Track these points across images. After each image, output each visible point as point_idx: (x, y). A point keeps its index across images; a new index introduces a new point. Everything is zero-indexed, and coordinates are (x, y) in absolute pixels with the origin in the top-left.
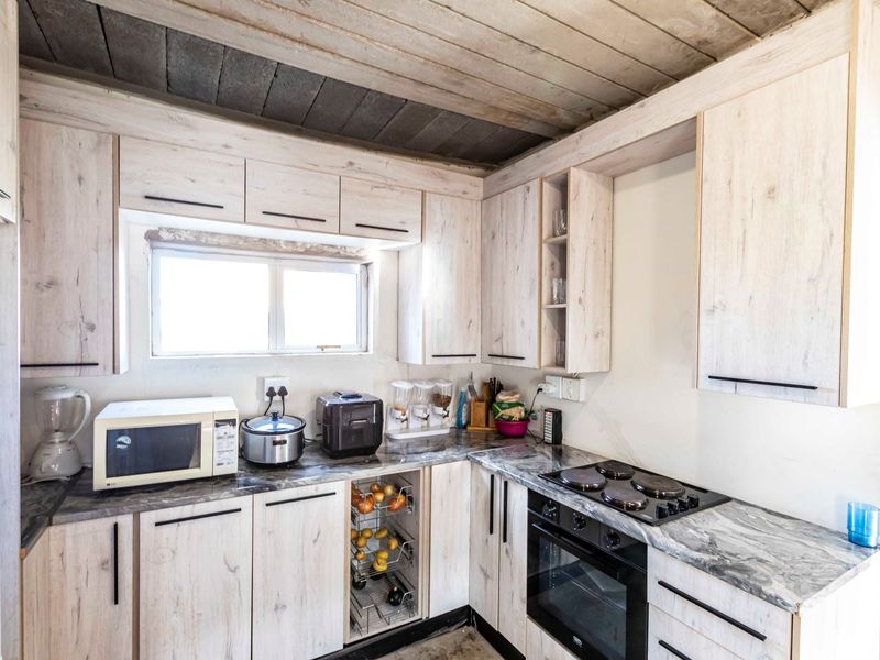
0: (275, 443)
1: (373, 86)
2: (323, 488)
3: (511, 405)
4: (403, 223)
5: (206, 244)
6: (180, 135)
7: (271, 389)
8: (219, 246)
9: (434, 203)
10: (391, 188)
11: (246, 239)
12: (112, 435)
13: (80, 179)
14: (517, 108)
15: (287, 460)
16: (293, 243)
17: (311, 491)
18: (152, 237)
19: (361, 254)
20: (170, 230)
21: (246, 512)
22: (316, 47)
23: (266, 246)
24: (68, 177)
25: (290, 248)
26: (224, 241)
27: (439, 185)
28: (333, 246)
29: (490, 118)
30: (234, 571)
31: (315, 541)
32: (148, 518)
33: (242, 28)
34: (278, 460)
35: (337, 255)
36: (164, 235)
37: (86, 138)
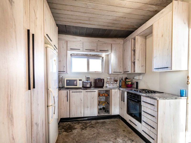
0: (87, 84)
1: (101, 28)
2: (94, 91)
3: (129, 82)
4: (108, 49)
5: (78, 56)
6: (74, 40)
7: (87, 77)
8: (80, 56)
9: (113, 46)
10: (105, 44)
11: (83, 54)
12: (67, 80)
13: (63, 47)
14: (126, 27)
15: (89, 86)
16: (91, 54)
17: (92, 91)
18: (71, 55)
19: (102, 56)
20: (73, 54)
21: (83, 92)
22: (92, 24)
23: (86, 55)
24: (62, 47)
25: (90, 55)
26: (80, 55)
27: (114, 42)
28: (97, 55)
29: (122, 29)
30: (81, 100)
31: (93, 98)
32: (71, 91)
33: (82, 24)
34: (88, 86)
35: (98, 56)
36: (73, 55)
37: (64, 42)
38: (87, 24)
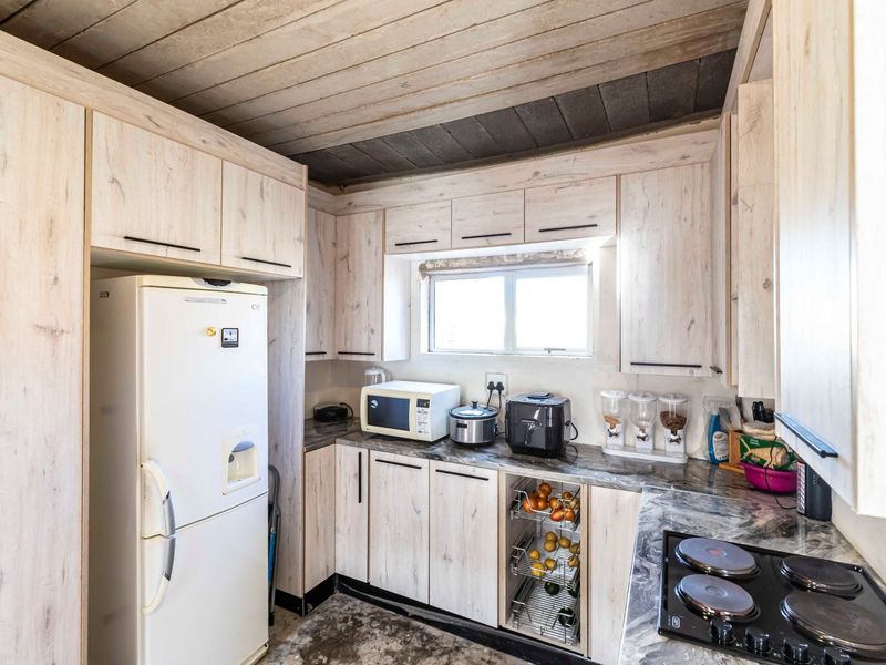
0: (459, 425)
3: (763, 444)
4: (592, 217)
5: (452, 268)
7: (491, 383)
8: (460, 268)
9: (632, 186)
10: (577, 183)
11: (478, 259)
13: (369, 242)
15: (474, 442)
16: (514, 255)
17: (469, 470)
18: (423, 268)
19: (580, 255)
20: (432, 262)
21: (425, 471)
23: (491, 262)
25: (511, 261)
26: (463, 263)
27: (644, 161)
28: (549, 253)
30: (418, 512)
31: (473, 516)
34: (466, 441)
35: (554, 260)
36: (429, 266)
37: (371, 216)
38: (421, 113)
